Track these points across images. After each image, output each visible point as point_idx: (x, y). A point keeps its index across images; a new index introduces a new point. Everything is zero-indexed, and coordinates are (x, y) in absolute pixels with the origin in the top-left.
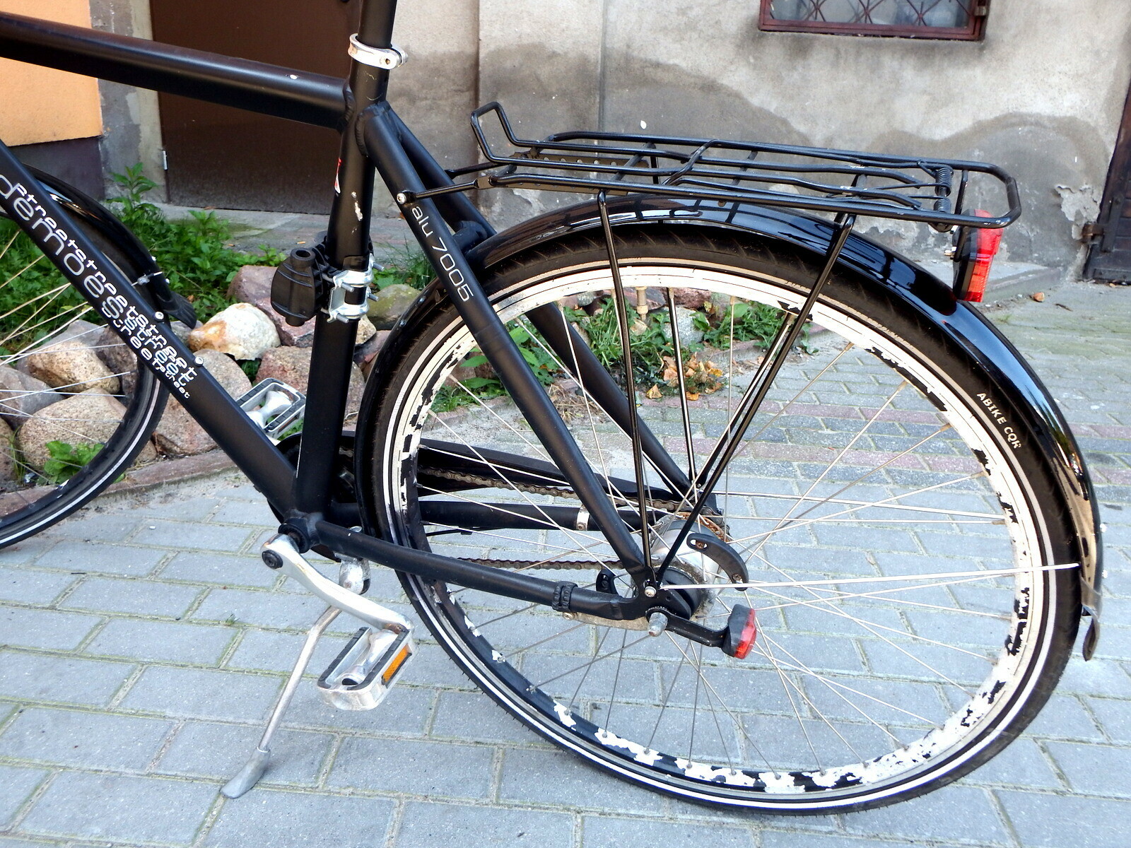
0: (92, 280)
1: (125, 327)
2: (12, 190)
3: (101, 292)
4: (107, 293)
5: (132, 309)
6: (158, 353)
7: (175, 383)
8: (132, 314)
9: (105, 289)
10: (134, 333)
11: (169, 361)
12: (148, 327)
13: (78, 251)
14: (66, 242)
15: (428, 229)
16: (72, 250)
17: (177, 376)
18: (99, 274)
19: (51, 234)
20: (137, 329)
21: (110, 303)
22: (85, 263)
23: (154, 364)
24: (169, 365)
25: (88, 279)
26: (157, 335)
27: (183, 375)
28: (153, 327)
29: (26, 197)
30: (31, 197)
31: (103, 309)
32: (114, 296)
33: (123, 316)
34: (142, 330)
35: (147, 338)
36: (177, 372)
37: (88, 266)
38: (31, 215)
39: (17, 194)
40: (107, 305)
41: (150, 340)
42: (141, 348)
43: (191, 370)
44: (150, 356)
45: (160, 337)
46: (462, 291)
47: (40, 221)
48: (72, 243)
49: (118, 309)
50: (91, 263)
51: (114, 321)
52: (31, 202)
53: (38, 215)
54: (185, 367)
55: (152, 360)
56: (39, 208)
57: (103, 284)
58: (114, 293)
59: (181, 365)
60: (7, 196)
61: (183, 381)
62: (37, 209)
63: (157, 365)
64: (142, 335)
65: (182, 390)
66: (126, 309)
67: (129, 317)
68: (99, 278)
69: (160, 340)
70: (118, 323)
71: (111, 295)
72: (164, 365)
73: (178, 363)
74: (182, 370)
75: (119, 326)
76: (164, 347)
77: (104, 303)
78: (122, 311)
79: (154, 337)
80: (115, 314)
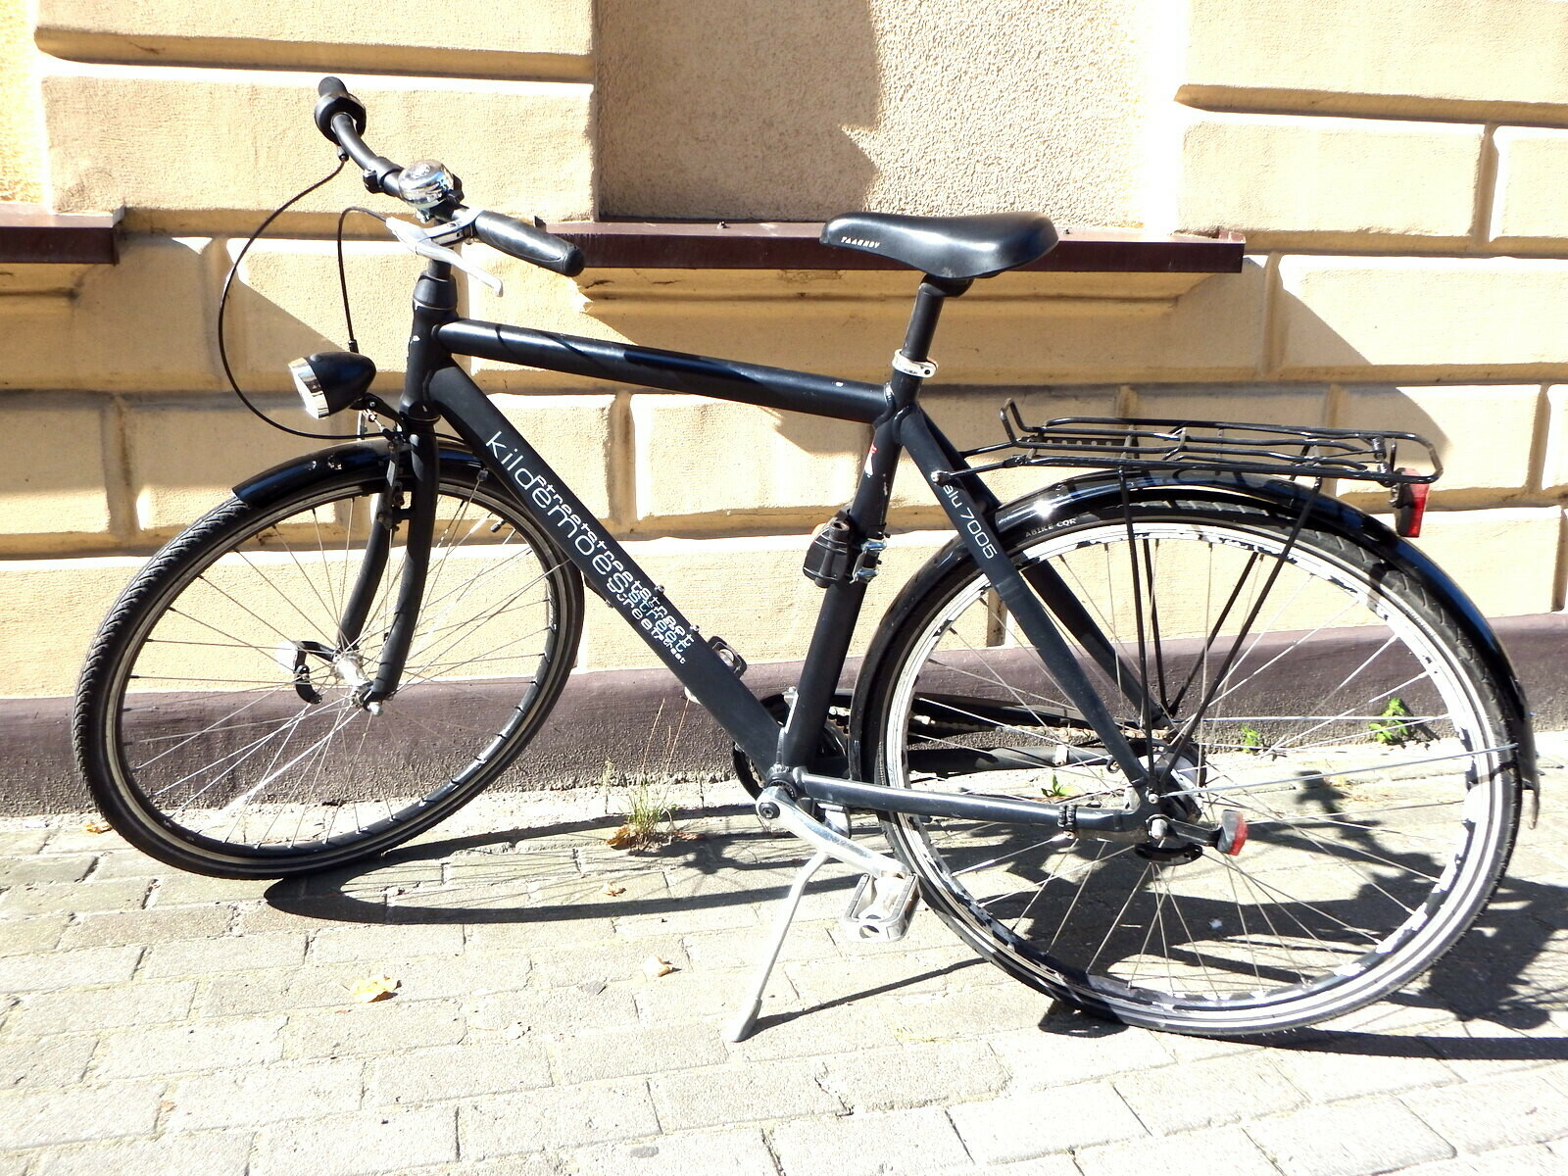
0: (601, 559)
1: (628, 600)
2: (533, 481)
3: (608, 569)
4: (614, 570)
5: (637, 583)
6: (658, 622)
7: (673, 651)
8: (637, 588)
9: (613, 566)
10: (637, 606)
11: (669, 629)
12: (651, 599)
13: (590, 533)
14: (579, 526)
15: (956, 501)
16: (585, 532)
17: (675, 644)
18: (608, 553)
19: (566, 519)
20: (641, 601)
21: (616, 579)
22: (596, 543)
23: (653, 633)
24: (668, 633)
25: (597, 558)
26: (659, 606)
27: (681, 642)
28: (655, 599)
29: (546, 487)
30: (550, 487)
31: (608, 585)
32: (621, 573)
33: (628, 591)
34: (645, 602)
35: (649, 609)
36: (675, 639)
37: (598, 546)
38: (548, 503)
39: (537, 485)
40: (614, 582)
41: (652, 611)
42: (642, 619)
43: (689, 637)
44: (650, 626)
45: (662, 607)
46: (987, 550)
47: (557, 508)
48: (585, 526)
49: (624, 584)
50: (602, 544)
51: (618, 596)
52: (550, 492)
53: (555, 502)
54: (683, 634)
55: (652, 629)
56: (557, 496)
57: (611, 562)
58: (621, 569)
59: (679, 632)
60: (526, 487)
61: (681, 647)
62: (555, 497)
63: (656, 634)
64: (645, 607)
65: (678, 656)
66: (633, 583)
67: (633, 591)
68: (609, 557)
69: (662, 611)
70: (622, 597)
71: (618, 571)
72: (664, 634)
73: (677, 631)
74: (680, 637)
75: (623, 600)
76: (665, 617)
77: (610, 579)
78: (627, 585)
79: (656, 608)
80: (620, 589)
